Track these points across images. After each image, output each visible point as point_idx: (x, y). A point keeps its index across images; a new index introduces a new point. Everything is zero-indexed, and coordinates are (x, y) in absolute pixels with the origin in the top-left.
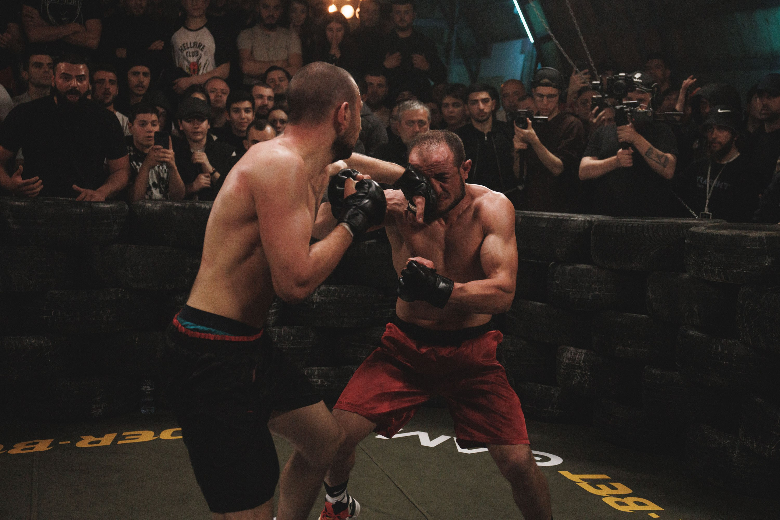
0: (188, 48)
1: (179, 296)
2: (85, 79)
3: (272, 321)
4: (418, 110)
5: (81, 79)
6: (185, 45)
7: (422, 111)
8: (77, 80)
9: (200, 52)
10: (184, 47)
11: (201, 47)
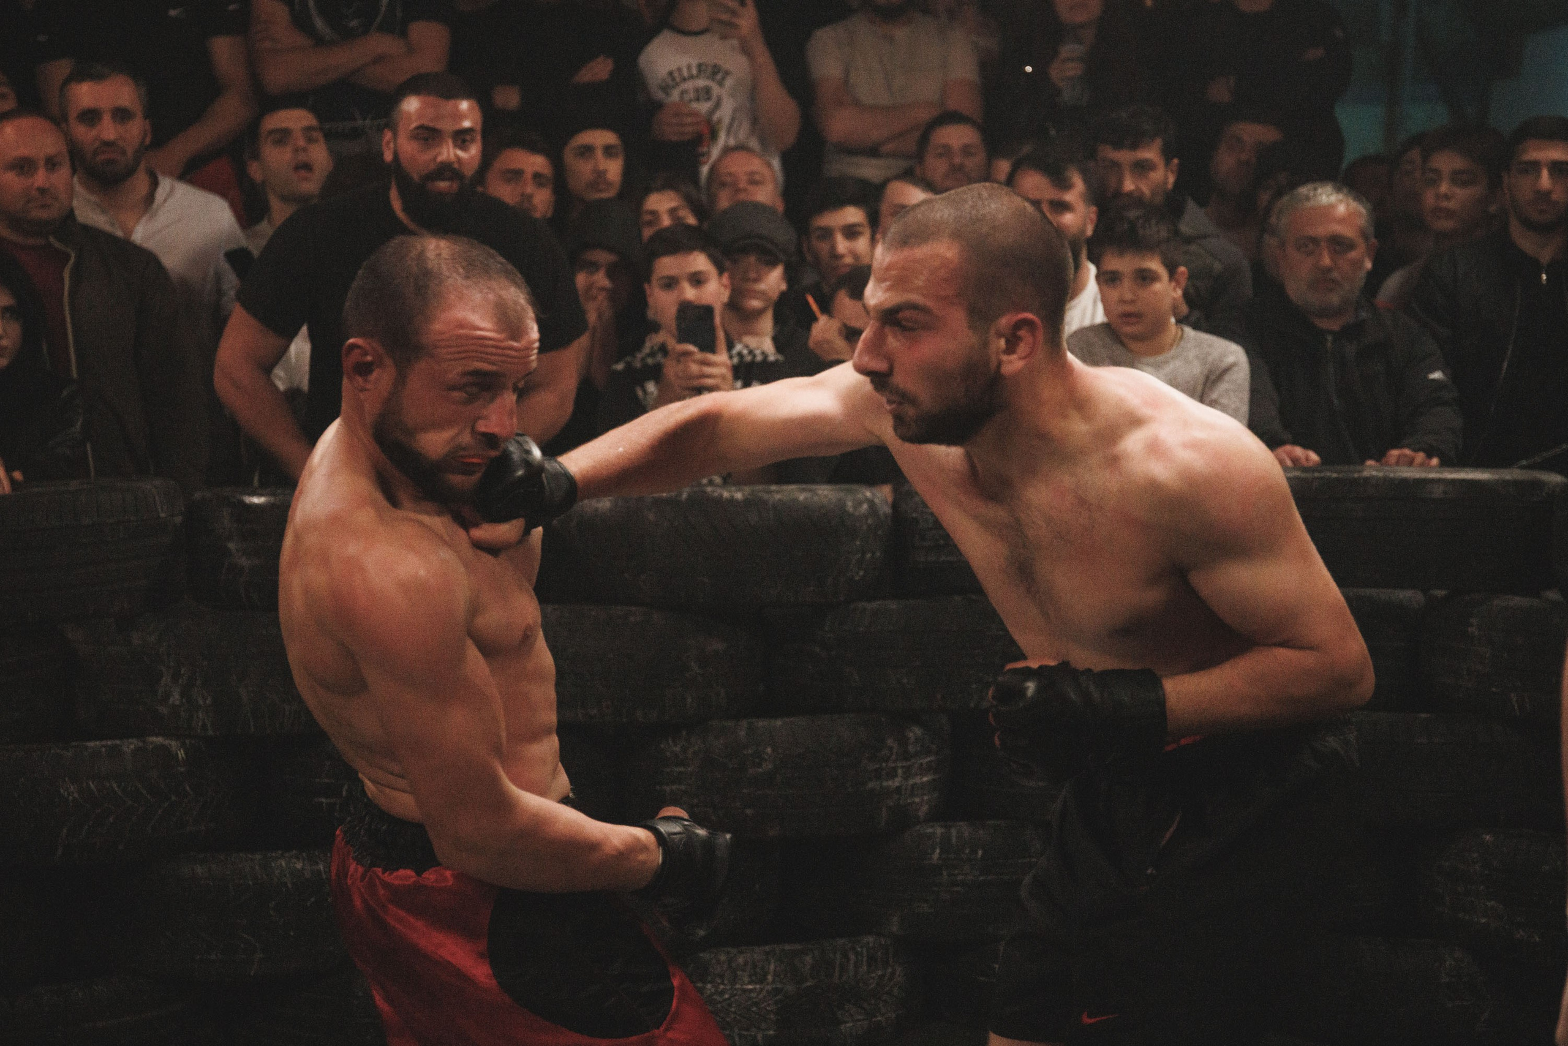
0: (684, 79)
1: (670, 742)
2: (473, 140)
3: (925, 808)
4: (1331, 207)
5: (464, 141)
6: (676, 75)
7: (1342, 209)
8: (456, 146)
9: (716, 90)
10: (673, 79)
11: (719, 77)
